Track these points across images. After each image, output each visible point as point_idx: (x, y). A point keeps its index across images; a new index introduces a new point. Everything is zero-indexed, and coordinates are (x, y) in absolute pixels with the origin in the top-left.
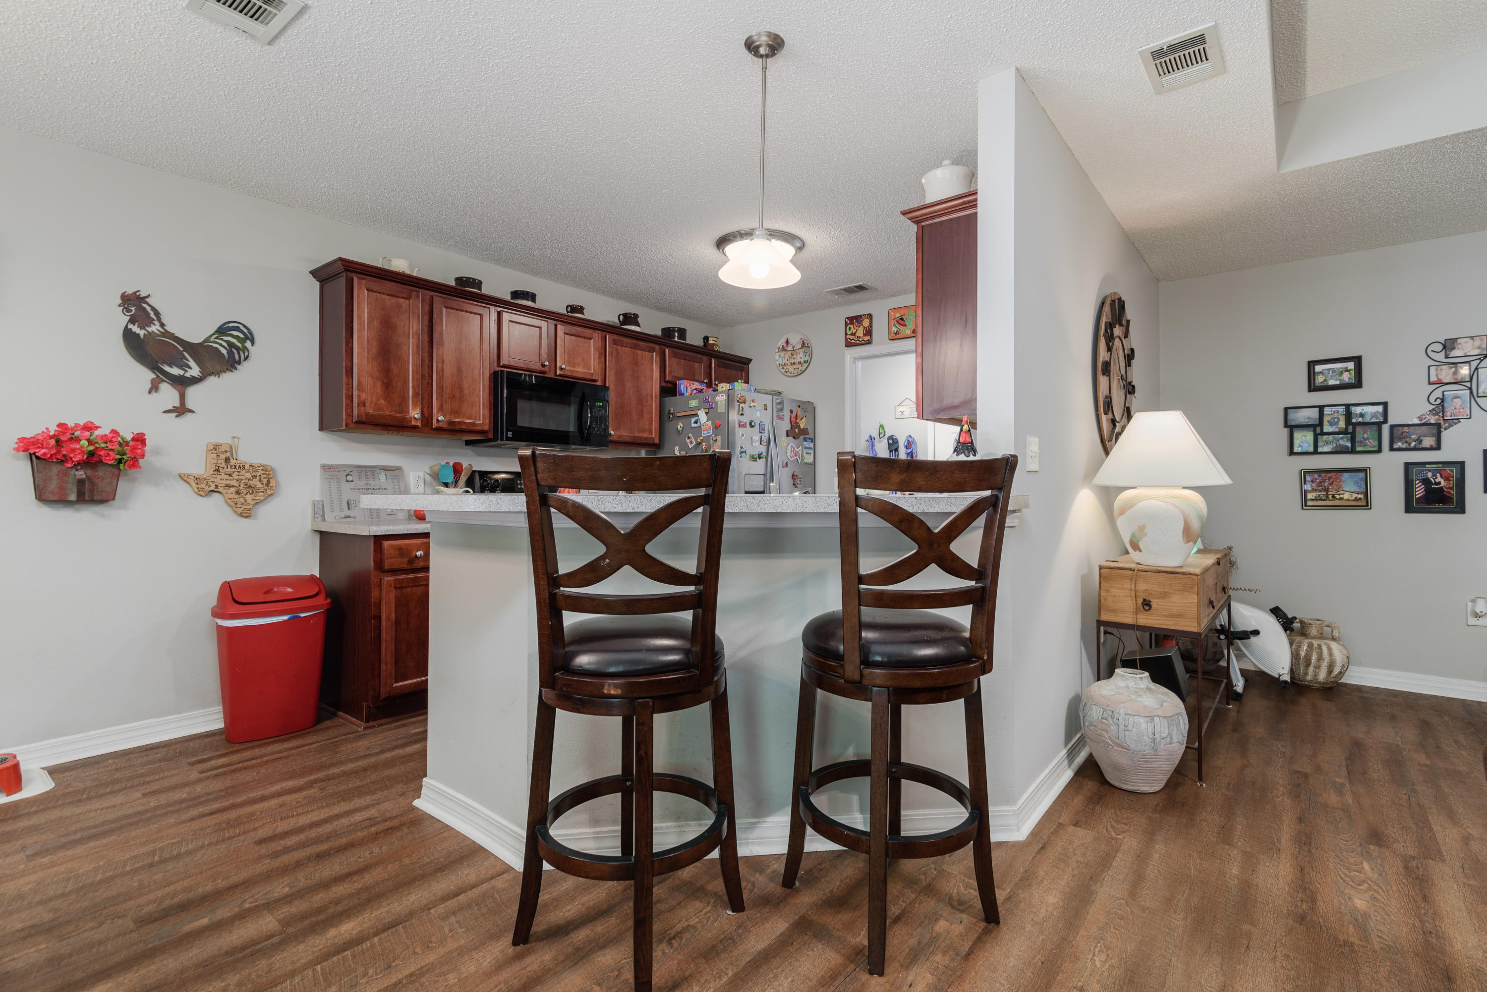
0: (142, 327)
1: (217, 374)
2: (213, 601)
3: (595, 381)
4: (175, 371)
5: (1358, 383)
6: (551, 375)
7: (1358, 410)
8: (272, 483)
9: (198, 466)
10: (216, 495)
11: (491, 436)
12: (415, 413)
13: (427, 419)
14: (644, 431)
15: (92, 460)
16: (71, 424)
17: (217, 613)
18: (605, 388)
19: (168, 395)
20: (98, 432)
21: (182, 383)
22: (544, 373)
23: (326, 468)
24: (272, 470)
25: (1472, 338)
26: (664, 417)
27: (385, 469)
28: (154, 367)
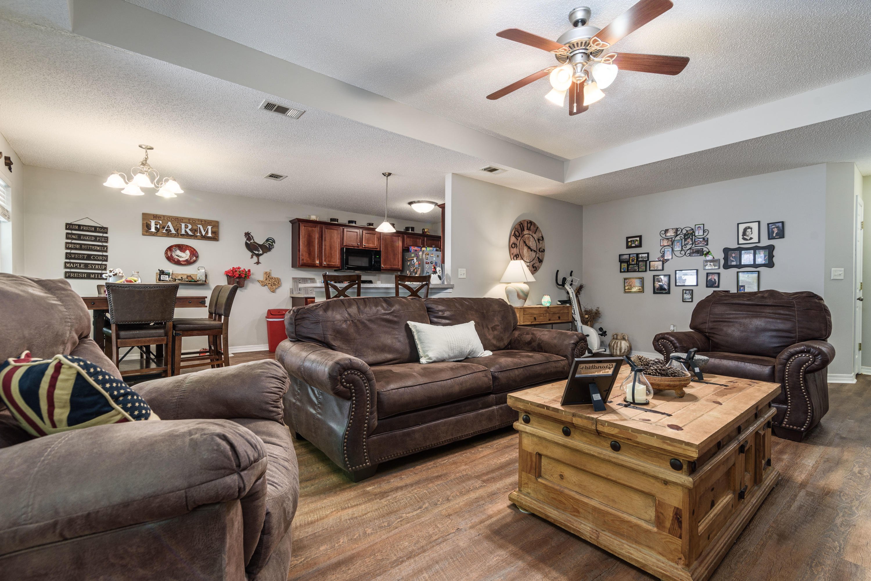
0: (249, 241)
1: (266, 252)
2: (266, 315)
3: (377, 249)
4: (257, 252)
5: (640, 246)
6: (360, 248)
7: (640, 255)
8: (280, 283)
9: (261, 278)
10: (266, 286)
11: (340, 268)
12: (317, 262)
13: (321, 263)
14: (396, 266)
15: (240, 277)
16: (235, 267)
17: (267, 317)
18: (380, 251)
19: (255, 259)
20: (241, 269)
21: (258, 256)
22: (358, 247)
23: (293, 278)
24: (280, 279)
25: (673, 229)
26: (404, 260)
27: (310, 279)
28: (252, 251)
